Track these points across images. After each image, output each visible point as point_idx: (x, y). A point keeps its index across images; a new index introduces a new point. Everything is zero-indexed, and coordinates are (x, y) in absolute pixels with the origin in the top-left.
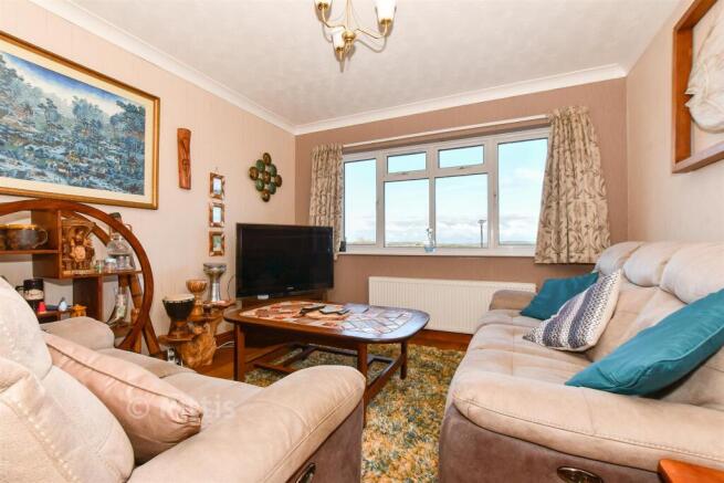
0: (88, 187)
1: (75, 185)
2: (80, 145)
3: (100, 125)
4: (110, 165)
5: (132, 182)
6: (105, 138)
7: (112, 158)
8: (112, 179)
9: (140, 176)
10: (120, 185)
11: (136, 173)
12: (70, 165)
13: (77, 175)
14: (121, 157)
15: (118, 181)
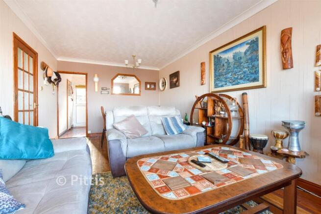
0: (238, 84)
1: (234, 85)
2: (236, 70)
3: (241, 58)
4: (245, 72)
5: (253, 76)
6: (242, 62)
7: (246, 69)
8: (245, 79)
9: (257, 72)
10: (248, 80)
11: (255, 72)
12: (233, 78)
13: (234, 81)
14: (249, 67)
15: (247, 79)
